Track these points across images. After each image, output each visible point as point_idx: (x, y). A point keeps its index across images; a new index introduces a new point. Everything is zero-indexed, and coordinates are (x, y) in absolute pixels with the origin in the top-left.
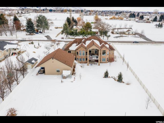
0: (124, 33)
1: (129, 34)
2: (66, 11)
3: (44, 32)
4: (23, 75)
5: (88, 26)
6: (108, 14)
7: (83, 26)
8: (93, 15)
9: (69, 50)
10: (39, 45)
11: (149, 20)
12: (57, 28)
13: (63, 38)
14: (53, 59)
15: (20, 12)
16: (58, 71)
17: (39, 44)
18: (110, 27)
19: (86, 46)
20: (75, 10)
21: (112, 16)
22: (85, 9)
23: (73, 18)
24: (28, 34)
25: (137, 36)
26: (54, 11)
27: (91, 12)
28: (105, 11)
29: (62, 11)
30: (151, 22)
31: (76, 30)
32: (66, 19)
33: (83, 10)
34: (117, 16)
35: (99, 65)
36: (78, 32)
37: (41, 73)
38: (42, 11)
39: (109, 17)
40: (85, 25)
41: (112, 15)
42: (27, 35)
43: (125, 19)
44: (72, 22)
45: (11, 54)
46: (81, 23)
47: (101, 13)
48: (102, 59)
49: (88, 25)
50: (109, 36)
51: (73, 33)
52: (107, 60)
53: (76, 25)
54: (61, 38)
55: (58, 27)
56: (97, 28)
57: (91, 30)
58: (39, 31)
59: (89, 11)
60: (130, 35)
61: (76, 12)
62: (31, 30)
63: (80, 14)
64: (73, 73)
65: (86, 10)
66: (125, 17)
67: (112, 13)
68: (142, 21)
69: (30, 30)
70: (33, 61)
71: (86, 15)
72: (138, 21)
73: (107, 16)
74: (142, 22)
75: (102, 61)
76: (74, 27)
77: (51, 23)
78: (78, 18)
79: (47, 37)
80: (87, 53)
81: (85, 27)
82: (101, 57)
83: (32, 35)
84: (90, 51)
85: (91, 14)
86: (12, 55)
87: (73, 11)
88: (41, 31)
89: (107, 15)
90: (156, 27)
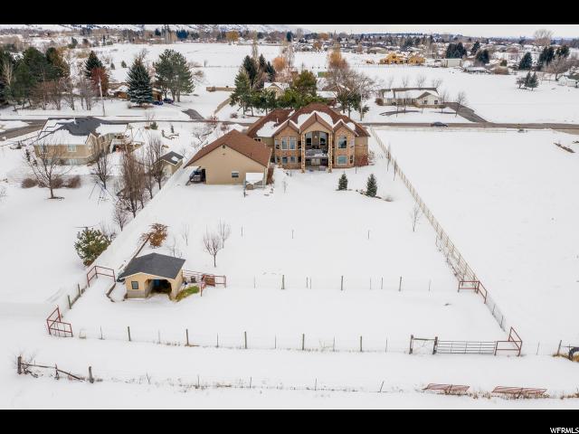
0: (413, 103)
1: (425, 105)
2: (233, 37)
3: (179, 101)
4: (159, 182)
5: (306, 81)
6: (379, 45)
7: (291, 83)
8: (326, 49)
9: (256, 136)
10: (173, 132)
11: (508, 65)
12: (213, 90)
13: (234, 116)
14: (224, 147)
15: (80, 40)
16: (235, 176)
17: (172, 129)
18: (371, 83)
19: (298, 126)
20: (266, 34)
21: (390, 52)
22: (300, 30)
23: (262, 59)
24: (135, 104)
25: (447, 109)
26: (195, 36)
27: (322, 40)
28: (369, 35)
29: (222, 37)
30: (510, 70)
31: (273, 93)
32: (241, 62)
33: (294, 32)
34: (406, 53)
35: (330, 171)
36: (276, 98)
37: (197, 182)
38: (152, 36)
39: (378, 57)
40: (298, 79)
41: (391, 49)
42: (130, 108)
43: (430, 61)
44: (258, 70)
45: (112, 147)
46: (286, 75)
47: (353, 41)
48: (337, 158)
49: (305, 79)
50: (366, 109)
51: (263, 100)
52: (351, 162)
53: (271, 81)
54: (229, 116)
55: (216, 86)
56: (333, 90)
57: (314, 94)
58: (163, 97)
59: (315, 36)
60: (428, 107)
61: (268, 40)
62: (144, 94)
63: (283, 47)
64: (269, 179)
65: (304, 33)
66: (433, 56)
67: (392, 44)
68: (482, 69)
69: (141, 94)
70: (174, 159)
71: (304, 50)
72: (470, 69)
73: (375, 52)
74: (481, 72)
75: (337, 164)
76: (267, 85)
77: (196, 74)
78: (276, 60)
79: (190, 113)
80: (299, 143)
81: (298, 84)
82: (336, 154)
83: (145, 108)
84: (308, 141)
85: (320, 48)
86: (114, 150)
87: (260, 36)
88: (170, 97)
89: (373, 49)
90: (518, 86)
